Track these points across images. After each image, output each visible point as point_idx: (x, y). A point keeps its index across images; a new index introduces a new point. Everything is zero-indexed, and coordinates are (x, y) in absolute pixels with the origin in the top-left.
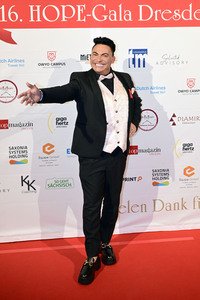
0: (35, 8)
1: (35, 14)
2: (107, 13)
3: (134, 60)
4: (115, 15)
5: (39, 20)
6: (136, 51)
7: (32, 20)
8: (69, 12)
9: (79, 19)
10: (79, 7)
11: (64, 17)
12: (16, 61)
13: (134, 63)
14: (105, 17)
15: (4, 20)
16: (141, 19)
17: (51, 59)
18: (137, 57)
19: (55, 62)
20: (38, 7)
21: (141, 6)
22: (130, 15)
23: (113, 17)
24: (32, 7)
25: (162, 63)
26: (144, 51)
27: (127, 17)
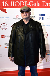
0: (13, 2)
1: (13, 4)
2: (33, 4)
3: (41, 17)
4: (36, 4)
5: (14, 6)
6: (41, 15)
7: (12, 6)
8: (22, 3)
9: (25, 6)
10: (25, 2)
11: (21, 5)
12: (7, 18)
13: (41, 18)
14: (33, 5)
15: (4, 6)
16: (43, 6)
17: (17, 17)
18: (42, 16)
19: (18, 18)
20: (14, 2)
21: (43, 2)
22: (40, 4)
23: (35, 5)
24: (12, 2)
25: (49, 18)
26: (44, 15)
27: (39, 5)
